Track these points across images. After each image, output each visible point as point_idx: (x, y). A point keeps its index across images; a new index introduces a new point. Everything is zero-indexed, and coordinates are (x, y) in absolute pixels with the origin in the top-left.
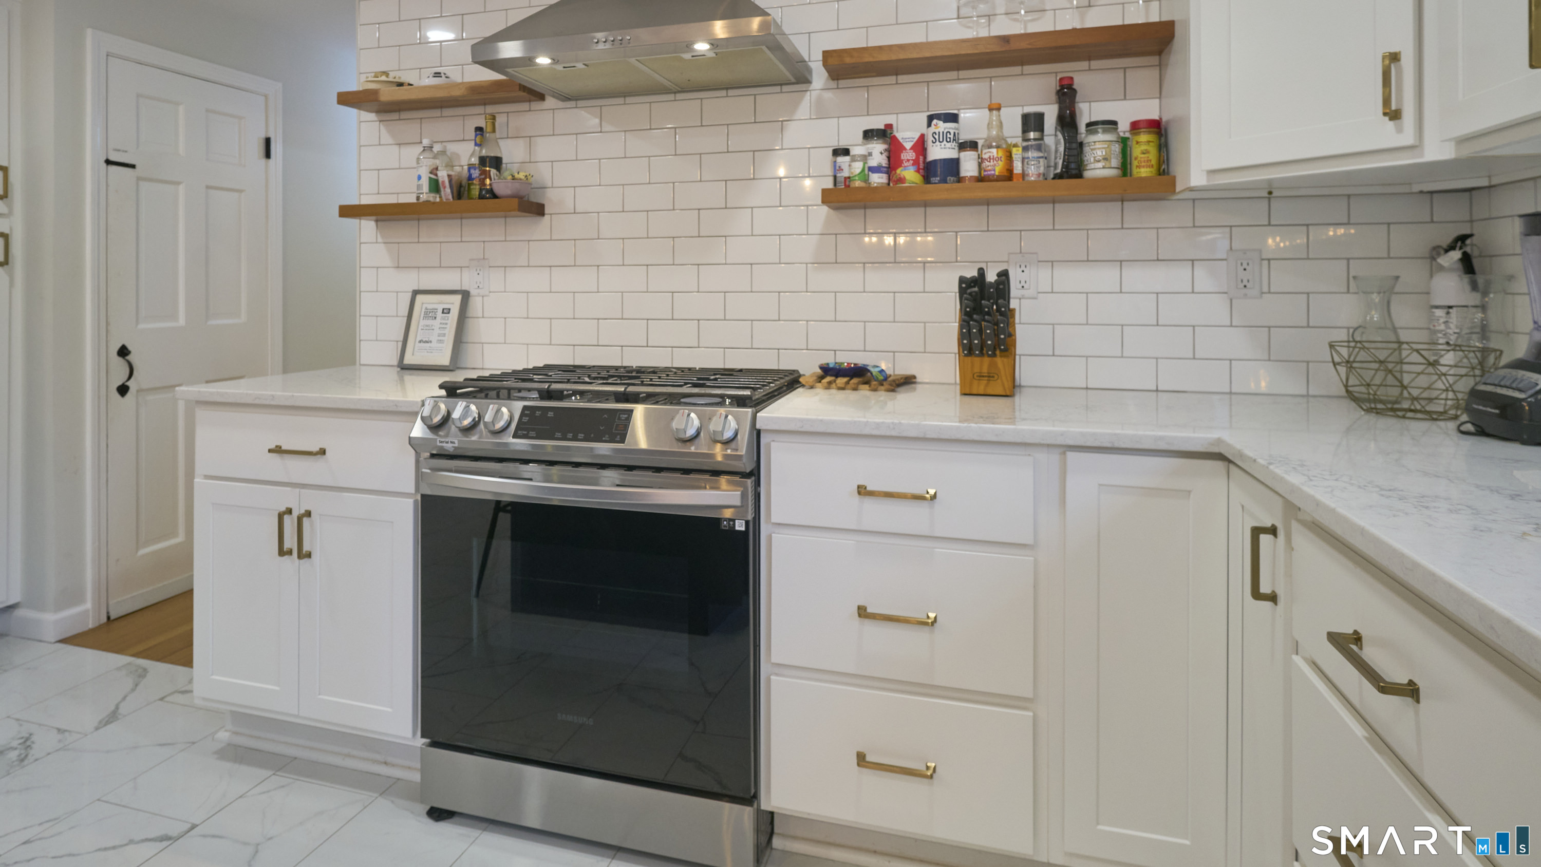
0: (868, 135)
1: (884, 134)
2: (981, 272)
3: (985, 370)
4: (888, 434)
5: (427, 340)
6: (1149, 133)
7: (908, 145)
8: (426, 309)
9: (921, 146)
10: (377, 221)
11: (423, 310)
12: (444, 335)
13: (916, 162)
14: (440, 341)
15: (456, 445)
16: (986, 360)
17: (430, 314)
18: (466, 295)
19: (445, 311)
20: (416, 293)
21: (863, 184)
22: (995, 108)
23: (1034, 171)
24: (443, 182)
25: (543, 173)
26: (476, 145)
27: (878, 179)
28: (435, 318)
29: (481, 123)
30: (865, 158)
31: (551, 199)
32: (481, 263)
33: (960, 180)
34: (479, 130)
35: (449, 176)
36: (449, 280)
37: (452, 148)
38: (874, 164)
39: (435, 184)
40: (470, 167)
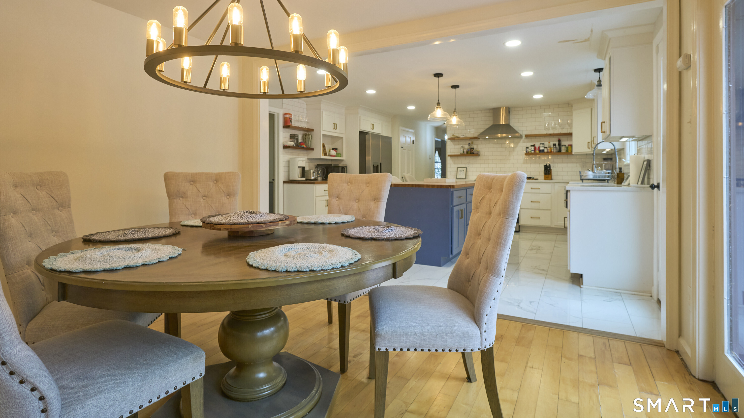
0: (531, 146)
1: (534, 146)
2: (547, 164)
3: (547, 177)
6: (570, 146)
7: (537, 147)
9: (539, 148)
10: (450, 157)
11: (459, 170)
12: (463, 174)
13: (538, 150)
16: (548, 175)
17: (461, 171)
18: (466, 168)
19: (463, 170)
20: (458, 168)
21: (530, 152)
22: (549, 142)
23: (555, 151)
25: (479, 149)
26: (469, 146)
27: (533, 152)
29: (470, 142)
30: (531, 149)
31: (482, 153)
32: (469, 163)
33: (544, 152)
34: (469, 143)
36: (464, 166)
37: (464, 146)
38: (532, 150)
39: (463, 152)
40: (468, 149)
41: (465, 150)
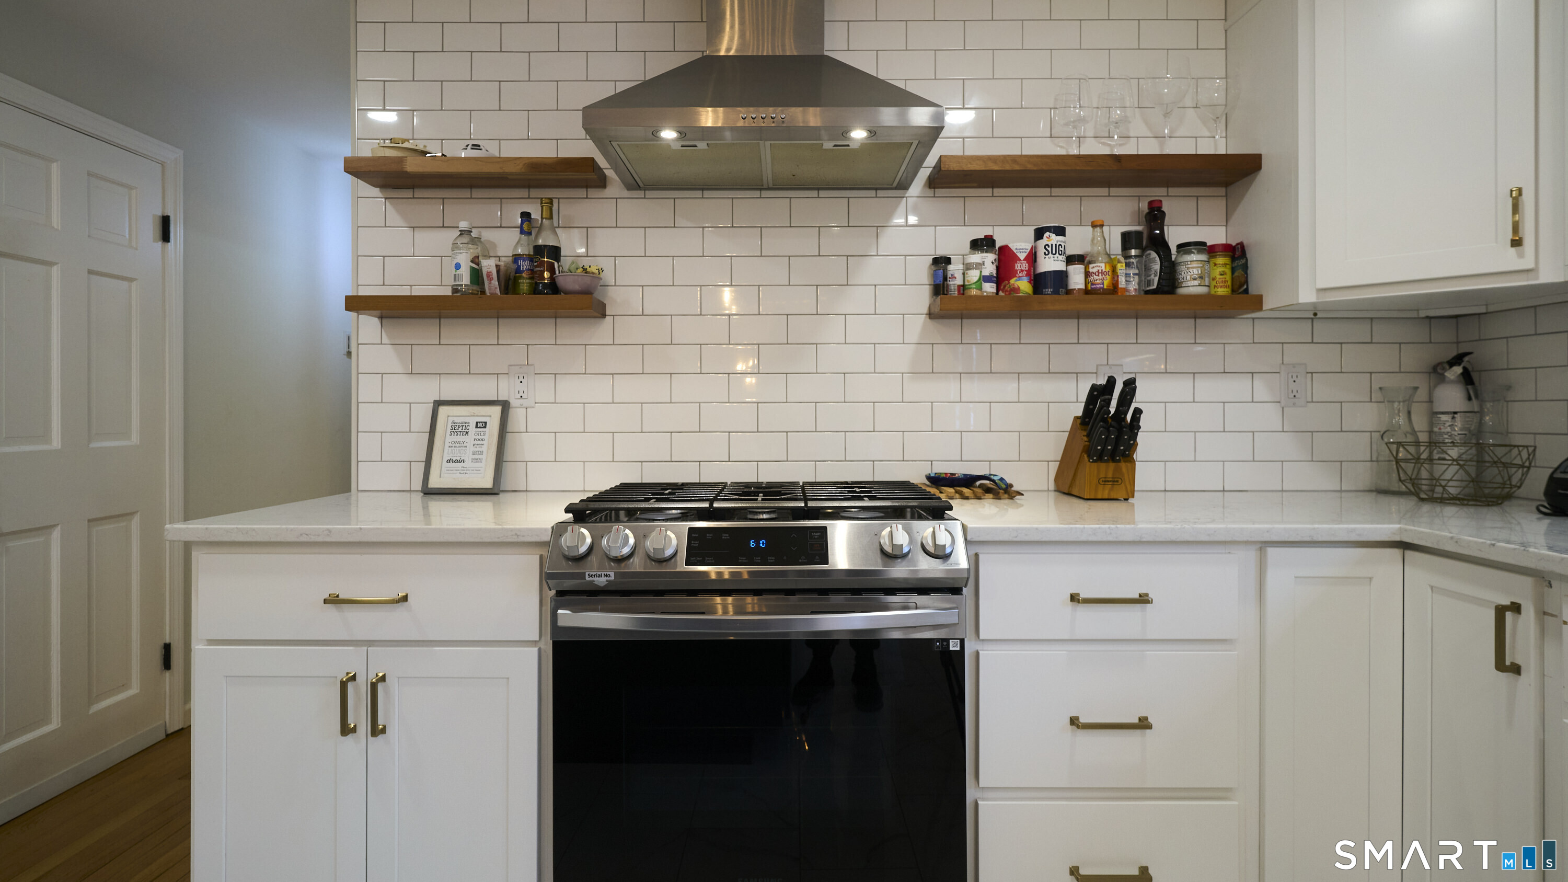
0: (976, 244)
1: (990, 246)
3: (1110, 475)
4: (1105, 539)
5: (458, 459)
6: (1225, 256)
7: (1022, 256)
8: (453, 422)
9: (1032, 257)
10: (381, 318)
11: (450, 425)
12: (481, 453)
13: (1028, 274)
14: (477, 460)
15: (612, 578)
16: (1112, 465)
17: (459, 429)
18: (505, 406)
19: (480, 425)
20: (438, 404)
21: (979, 293)
22: (1098, 226)
23: (1137, 287)
24: (489, 274)
25: (603, 266)
26: (522, 232)
27: (989, 288)
28: (467, 433)
29: (531, 209)
31: (614, 298)
32: (524, 370)
33: (1069, 292)
34: (526, 216)
35: (497, 266)
36: (484, 389)
37: (487, 235)
38: (986, 272)
39: (477, 275)
40: (516, 258)
41: (489, 265)
